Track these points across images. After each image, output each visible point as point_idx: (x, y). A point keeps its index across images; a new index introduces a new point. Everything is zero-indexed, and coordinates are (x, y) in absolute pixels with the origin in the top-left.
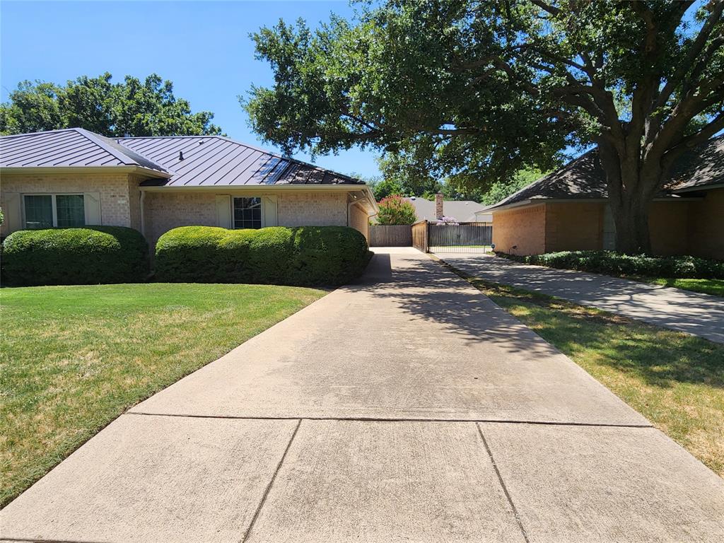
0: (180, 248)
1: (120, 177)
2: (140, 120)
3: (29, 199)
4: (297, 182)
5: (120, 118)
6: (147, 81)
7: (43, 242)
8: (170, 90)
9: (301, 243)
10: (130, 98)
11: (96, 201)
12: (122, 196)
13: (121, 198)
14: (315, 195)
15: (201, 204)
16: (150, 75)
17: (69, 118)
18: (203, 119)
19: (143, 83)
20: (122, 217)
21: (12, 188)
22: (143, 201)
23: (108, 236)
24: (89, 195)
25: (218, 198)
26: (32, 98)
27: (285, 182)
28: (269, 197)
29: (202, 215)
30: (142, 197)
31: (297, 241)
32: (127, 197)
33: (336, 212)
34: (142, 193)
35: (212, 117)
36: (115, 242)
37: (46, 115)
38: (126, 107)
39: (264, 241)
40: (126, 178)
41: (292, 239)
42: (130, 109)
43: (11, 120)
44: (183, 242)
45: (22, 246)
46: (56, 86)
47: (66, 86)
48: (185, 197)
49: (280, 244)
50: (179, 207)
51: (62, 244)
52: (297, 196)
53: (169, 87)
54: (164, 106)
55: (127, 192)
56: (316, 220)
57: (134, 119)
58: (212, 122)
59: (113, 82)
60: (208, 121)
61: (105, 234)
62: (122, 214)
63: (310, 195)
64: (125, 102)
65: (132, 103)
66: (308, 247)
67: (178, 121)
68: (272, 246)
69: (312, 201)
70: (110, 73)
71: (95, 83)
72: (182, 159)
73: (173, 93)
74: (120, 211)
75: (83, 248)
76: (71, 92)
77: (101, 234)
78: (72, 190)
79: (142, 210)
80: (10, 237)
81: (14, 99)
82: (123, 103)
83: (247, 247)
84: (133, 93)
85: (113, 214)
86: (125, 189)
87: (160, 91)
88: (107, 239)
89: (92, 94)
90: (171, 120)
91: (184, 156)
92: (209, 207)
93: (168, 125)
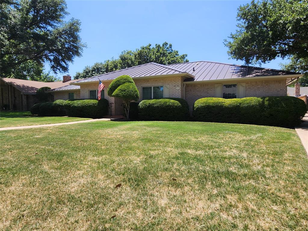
0: (206, 106)
1: (178, 78)
2: (161, 60)
3: (144, 88)
4: (257, 76)
5: (155, 60)
6: (163, 45)
7: (153, 104)
8: (171, 47)
9: (269, 105)
10: (157, 52)
11: (168, 88)
12: (178, 86)
13: (178, 87)
14: (267, 82)
15: (208, 88)
16: (164, 42)
17: (138, 62)
18: (183, 57)
19: (161, 46)
20: (178, 95)
21: (139, 85)
22: (185, 88)
23: (176, 101)
24: (166, 86)
25: (216, 85)
26: (126, 56)
27: (251, 76)
28: (241, 83)
29: (208, 93)
30: (185, 86)
31: (266, 103)
32: (180, 86)
33: (279, 90)
34: (185, 84)
35: (187, 56)
36: (180, 104)
37: (130, 62)
38: (157, 56)
39: (248, 103)
40: (180, 79)
41: (263, 102)
42: (158, 56)
43: (119, 65)
44: (207, 104)
45: (146, 106)
46: (132, 52)
47: (136, 50)
48: (201, 86)
49: (257, 105)
50: (198, 90)
51: (160, 105)
52: (257, 82)
53: (171, 46)
54: (169, 53)
55: (180, 84)
56: (267, 94)
57: (159, 60)
58: (186, 58)
59: (151, 47)
60: (185, 58)
61: (175, 101)
62: (178, 93)
63: (264, 82)
64: (156, 54)
65: (159, 54)
66: (274, 106)
67: (175, 58)
68: (253, 106)
69: (265, 85)
70: (150, 44)
71: (146, 48)
72: (194, 70)
73: (172, 48)
74: (177, 92)
75: (168, 106)
76: (139, 52)
77: (174, 101)
78: (159, 84)
79: (184, 91)
80: (141, 102)
81: (120, 57)
82: (155, 54)
83: (239, 106)
84: (158, 50)
85: (174, 93)
86: (179, 83)
87: (167, 48)
88: (177, 103)
89: (146, 52)
90: (172, 59)
91: (195, 69)
92: (211, 89)
93: (171, 61)
